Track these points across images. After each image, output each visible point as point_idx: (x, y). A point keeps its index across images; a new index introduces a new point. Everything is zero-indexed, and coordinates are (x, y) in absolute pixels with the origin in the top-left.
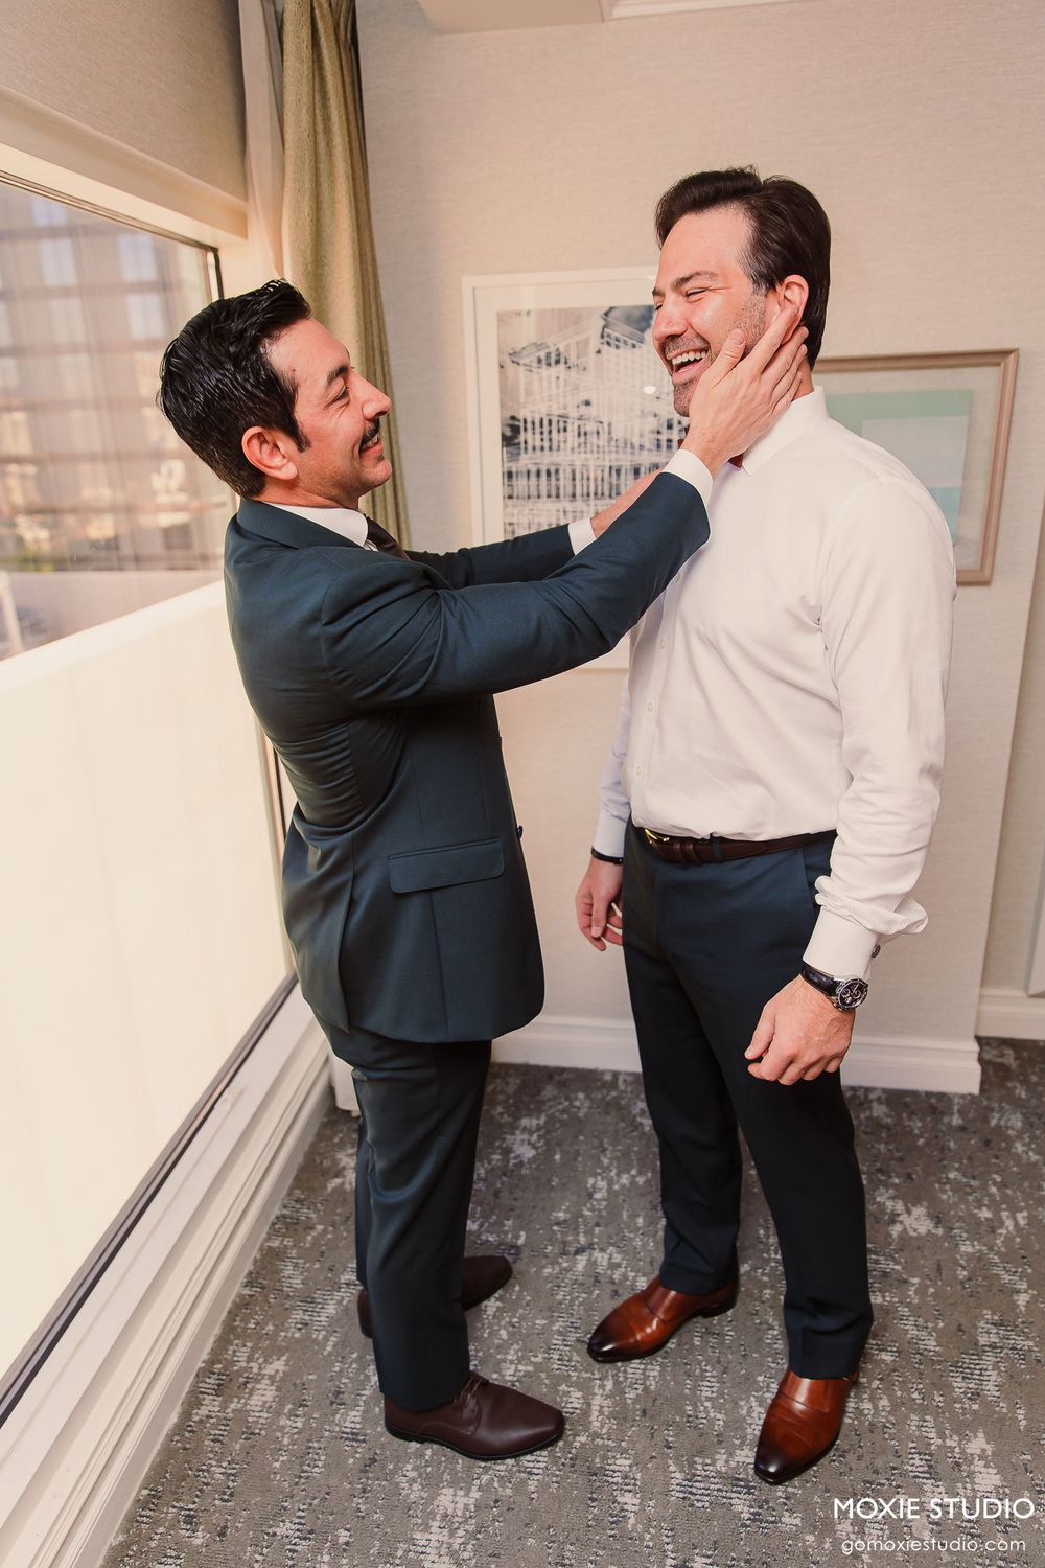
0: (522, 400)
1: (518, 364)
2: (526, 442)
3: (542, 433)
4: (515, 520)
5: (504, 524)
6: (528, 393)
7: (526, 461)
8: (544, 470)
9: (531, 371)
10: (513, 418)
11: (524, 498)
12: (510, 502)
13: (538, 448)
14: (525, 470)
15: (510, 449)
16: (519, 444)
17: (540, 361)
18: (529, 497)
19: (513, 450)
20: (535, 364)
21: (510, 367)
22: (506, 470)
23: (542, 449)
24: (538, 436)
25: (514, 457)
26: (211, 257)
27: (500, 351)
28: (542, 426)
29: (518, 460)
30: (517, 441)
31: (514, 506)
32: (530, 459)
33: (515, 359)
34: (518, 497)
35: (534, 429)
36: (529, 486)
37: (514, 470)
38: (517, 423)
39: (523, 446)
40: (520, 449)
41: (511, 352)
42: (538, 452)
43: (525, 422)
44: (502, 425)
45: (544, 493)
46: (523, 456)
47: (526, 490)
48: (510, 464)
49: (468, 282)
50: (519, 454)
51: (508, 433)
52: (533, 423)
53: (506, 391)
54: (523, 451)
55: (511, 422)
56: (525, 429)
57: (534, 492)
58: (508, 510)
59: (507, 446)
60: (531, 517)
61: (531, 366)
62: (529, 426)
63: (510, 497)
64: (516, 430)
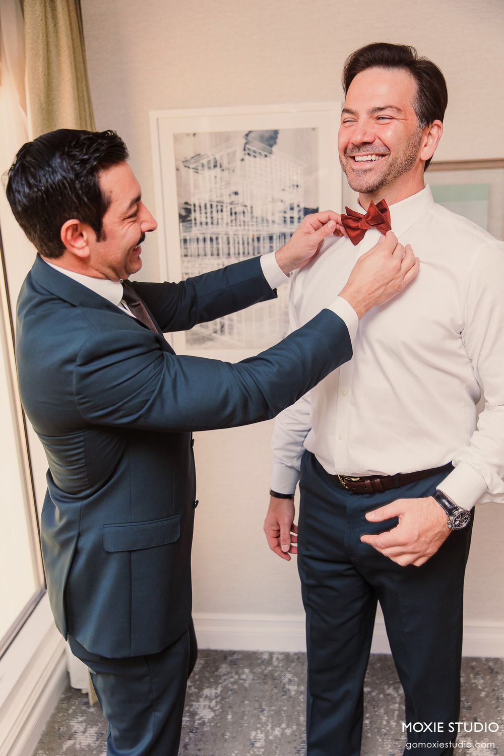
0: (192, 191)
1: (189, 168)
2: (195, 219)
3: (206, 213)
4: (189, 271)
5: (182, 274)
6: (196, 187)
7: (196, 232)
8: (208, 237)
9: (197, 173)
10: (186, 203)
11: (195, 257)
12: (186, 259)
13: (204, 223)
14: (196, 238)
15: (185, 224)
16: (191, 220)
17: (203, 165)
18: (199, 255)
20: (200, 168)
21: (183, 170)
22: (182, 238)
23: (207, 223)
24: (203, 215)
25: (188, 229)
27: (176, 160)
28: (206, 208)
29: (191, 231)
30: (189, 218)
31: (189, 262)
32: (199, 230)
33: (186, 165)
34: (191, 256)
35: (200, 210)
36: (198, 248)
37: (188, 238)
38: (189, 207)
39: (193, 222)
40: (191, 224)
41: (184, 160)
42: (204, 225)
43: (195, 205)
44: (179, 208)
45: (209, 253)
46: (194, 229)
47: (196, 251)
48: (185, 234)
49: (153, 115)
50: (191, 227)
51: (183, 213)
52: (200, 207)
53: (181, 185)
54: (193, 225)
55: (185, 206)
56: (195, 211)
57: (202, 252)
58: (185, 264)
59: (182, 222)
60: (200, 269)
61: (197, 169)
62: (197, 208)
63: (186, 256)
64: (188, 211)
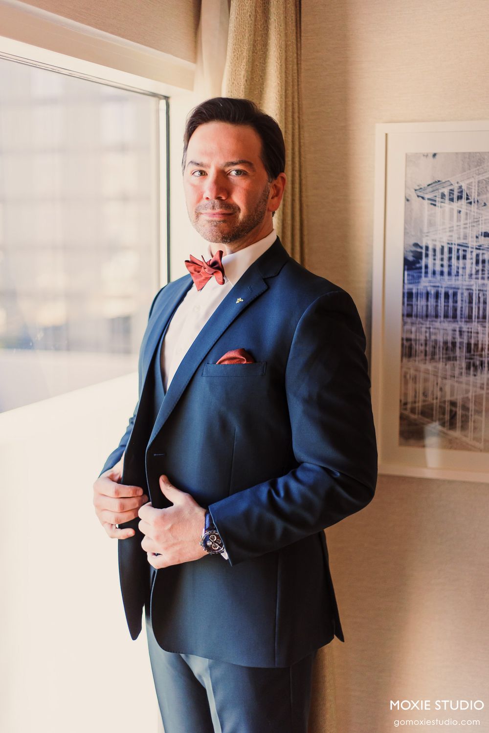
0: (425, 230)
1: (423, 198)
2: (426, 267)
3: (442, 259)
4: (413, 336)
5: (402, 339)
6: (431, 224)
7: (425, 284)
8: (442, 291)
9: (435, 205)
10: (416, 245)
11: (422, 318)
12: (409, 320)
13: (438, 273)
14: (424, 291)
15: (411, 273)
16: (421, 268)
17: (443, 196)
18: (427, 316)
19: (414, 273)
20: (438, 199)
21: (416, 201)
22: (406, 291)
23: (442, 273)
24: (438, 262)
25: (415, 280)
26: (163, 103)
27: (406, 187)
28: (442, 253)
29: (419, 282)
30: (418, 265)
31: (412, 324)
32: (430, 282)
33: (420, 194)
34: (417, 316)
35: (435, 255)
36: (427, 306)
37: (414, 291)
38: (419, 250)
39: (423, 270)
40: (421, 273)
41: (418, 188)
42: (438, 277)
43: (427, 248)
44: (405, 251)
45: (441, 312)
46: (423, 279)
47: (425, 308)
48: (411, 286)
49: (380, 129)
50: (420, 277)
51: (411, 258)
52: (434, 250)
53: (409, 221)
54: (423, 275)
55: (414, 249)
56: (427, 255)
57: (431, 311)
58: (408, 327)
59: (408, 270)
60: (428, 335)
61: (435, 201)
62: (430, 253)
63: (409, 315)
64: (418, 256)
